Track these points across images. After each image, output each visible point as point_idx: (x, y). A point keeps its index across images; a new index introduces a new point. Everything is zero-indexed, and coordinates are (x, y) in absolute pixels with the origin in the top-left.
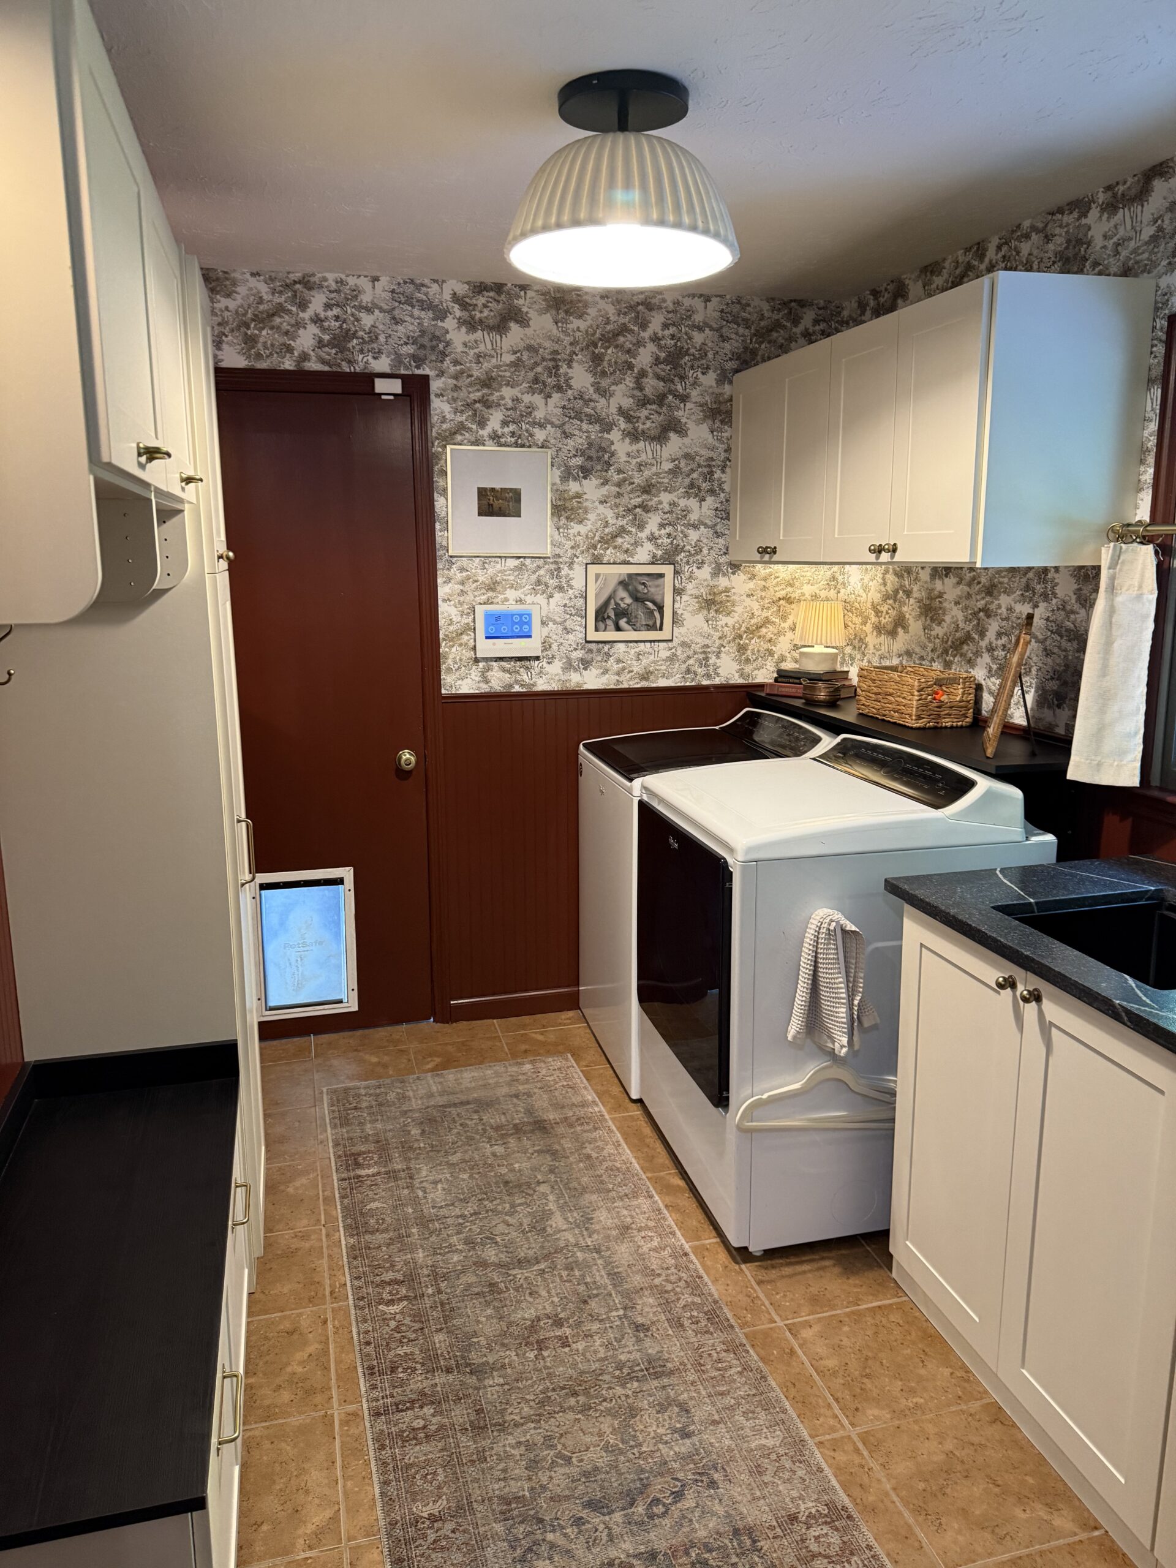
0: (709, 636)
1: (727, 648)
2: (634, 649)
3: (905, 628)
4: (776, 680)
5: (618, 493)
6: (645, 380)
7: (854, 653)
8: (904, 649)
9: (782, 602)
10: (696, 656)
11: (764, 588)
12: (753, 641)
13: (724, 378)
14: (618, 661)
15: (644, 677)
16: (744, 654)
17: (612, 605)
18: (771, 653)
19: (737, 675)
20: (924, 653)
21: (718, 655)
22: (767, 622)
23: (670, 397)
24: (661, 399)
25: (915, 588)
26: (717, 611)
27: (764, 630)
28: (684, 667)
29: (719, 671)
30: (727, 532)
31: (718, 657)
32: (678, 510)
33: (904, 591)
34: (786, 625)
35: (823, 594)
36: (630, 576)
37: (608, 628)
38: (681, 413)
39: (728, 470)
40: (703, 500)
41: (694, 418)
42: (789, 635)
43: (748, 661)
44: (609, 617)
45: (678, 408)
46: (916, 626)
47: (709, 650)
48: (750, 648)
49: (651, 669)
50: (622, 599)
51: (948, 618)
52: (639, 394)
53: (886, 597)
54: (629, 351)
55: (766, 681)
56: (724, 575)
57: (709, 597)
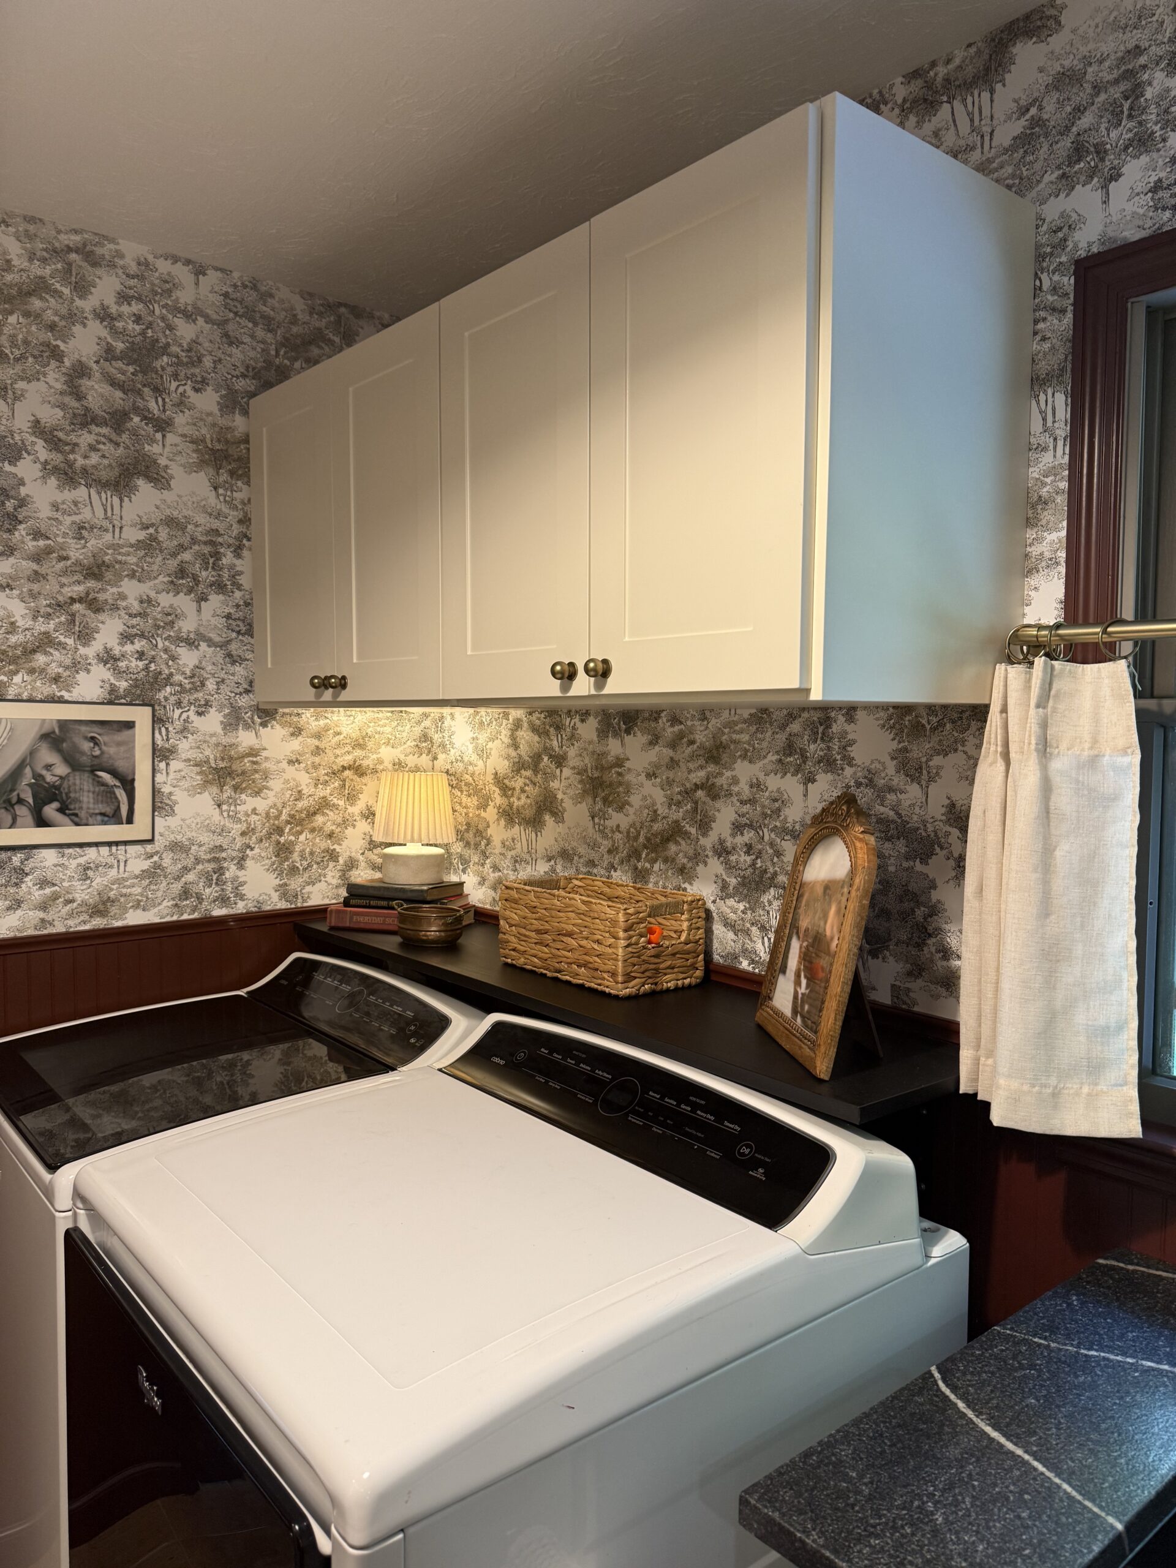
0: (223, 831)
1: (257, 851)
2: (75, 861)
3: (558, 815)
4: (346, 903)
5: (36, 572)
6: (85, 383)
7: (467, 853)
8: (556, 848)
9: (347, 773)
10: (200, 867)
11: (318, 751)
12: (302, 838)
13: (233, 402)
14: (43, 883)
15: (99, 909)
16: (287, 859)
17: (28, 777)
18: (333, 856)
19: (275, 896)
20: (594, 855)
21: (241, 863)
22: (324, 805)
23: (136, 419)
24: (118, 420)
25: (572, 752)
26: (236, 788)
27: (319, 819)
28: (177, 887)
29: (245, 890)
30: (249, 656)
31: (241, 866)
32: (156, 612)
33: (551, 756)
34: (356, 810)
35: (411, 761)
36: (64, 724)
37: (19, 819)
38: (156, 449)
39: (245, 553)
40: (203, 598)
41: (181, 459)
42: (363, 826)
43: (294, 870)
44: (20, 801)
45: (153, 441)
46: (576, 812)
47: (224, 855)
48: (298, 848)
49: (112, 894)
50: (48, 767)
51: (635, 800)
52: (74, 404)
53: (519, 766)
54: (52, 327)
55: (327, 901)
56: (247, 727)
57: (222, 765)
